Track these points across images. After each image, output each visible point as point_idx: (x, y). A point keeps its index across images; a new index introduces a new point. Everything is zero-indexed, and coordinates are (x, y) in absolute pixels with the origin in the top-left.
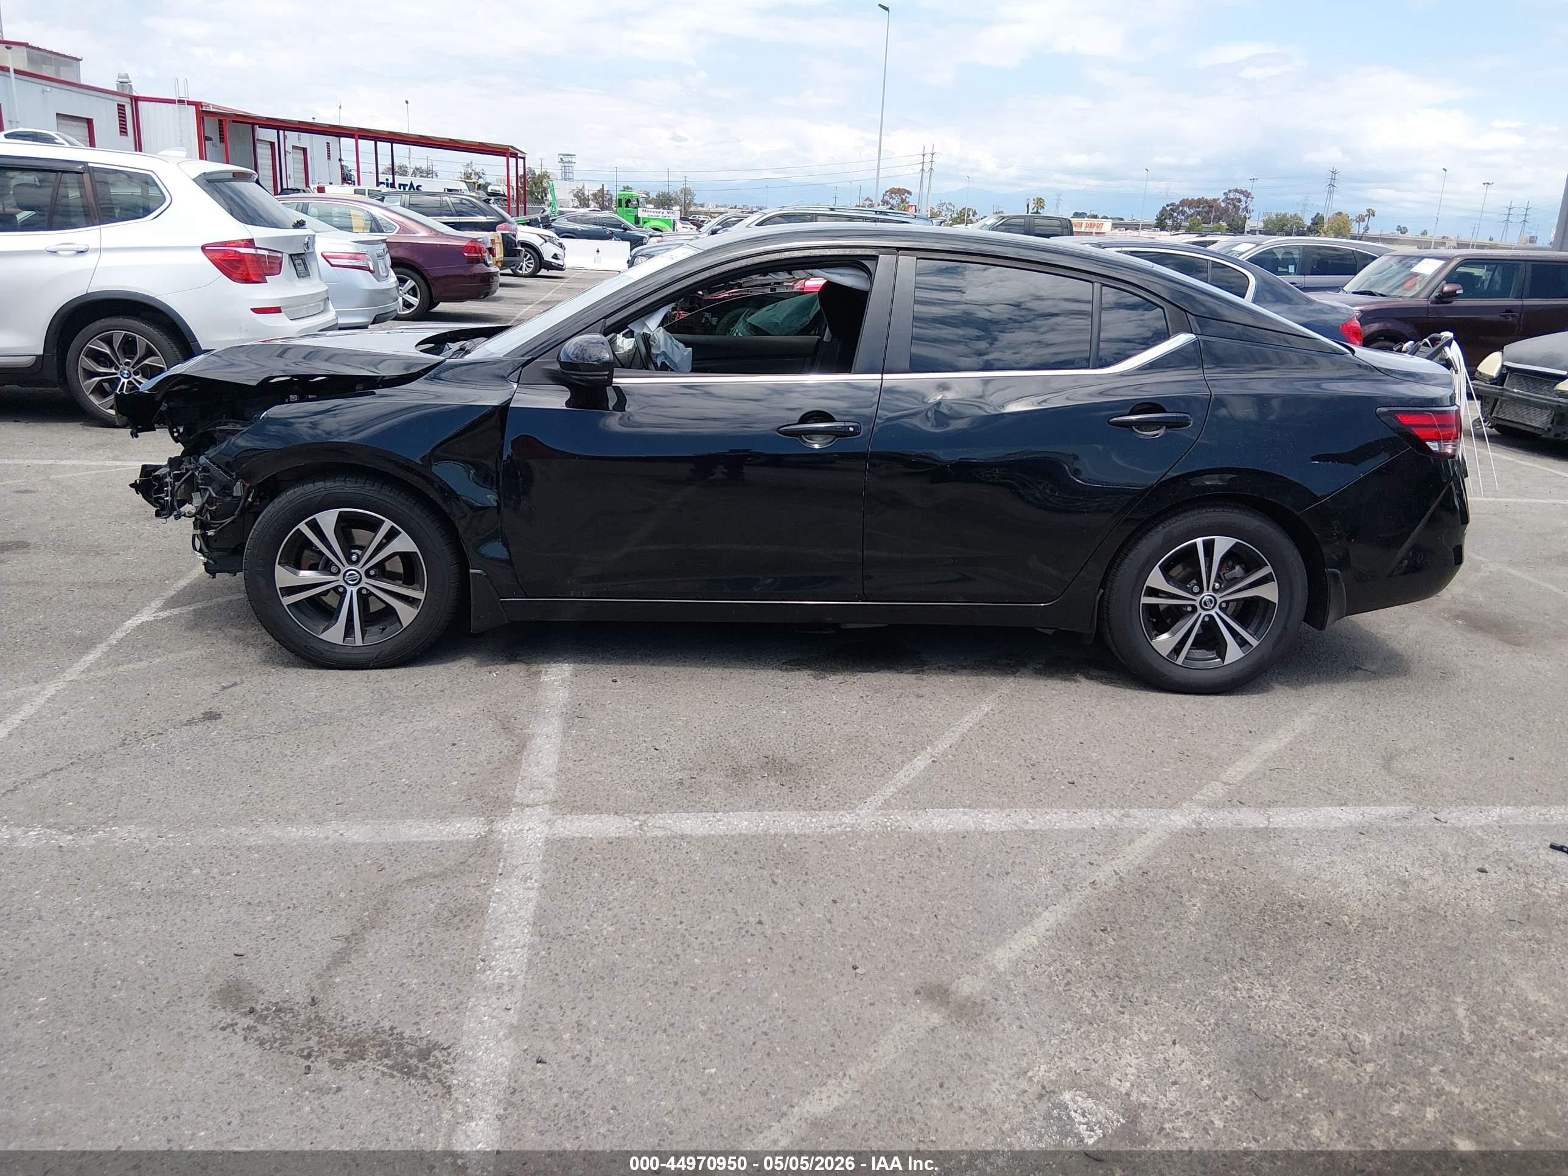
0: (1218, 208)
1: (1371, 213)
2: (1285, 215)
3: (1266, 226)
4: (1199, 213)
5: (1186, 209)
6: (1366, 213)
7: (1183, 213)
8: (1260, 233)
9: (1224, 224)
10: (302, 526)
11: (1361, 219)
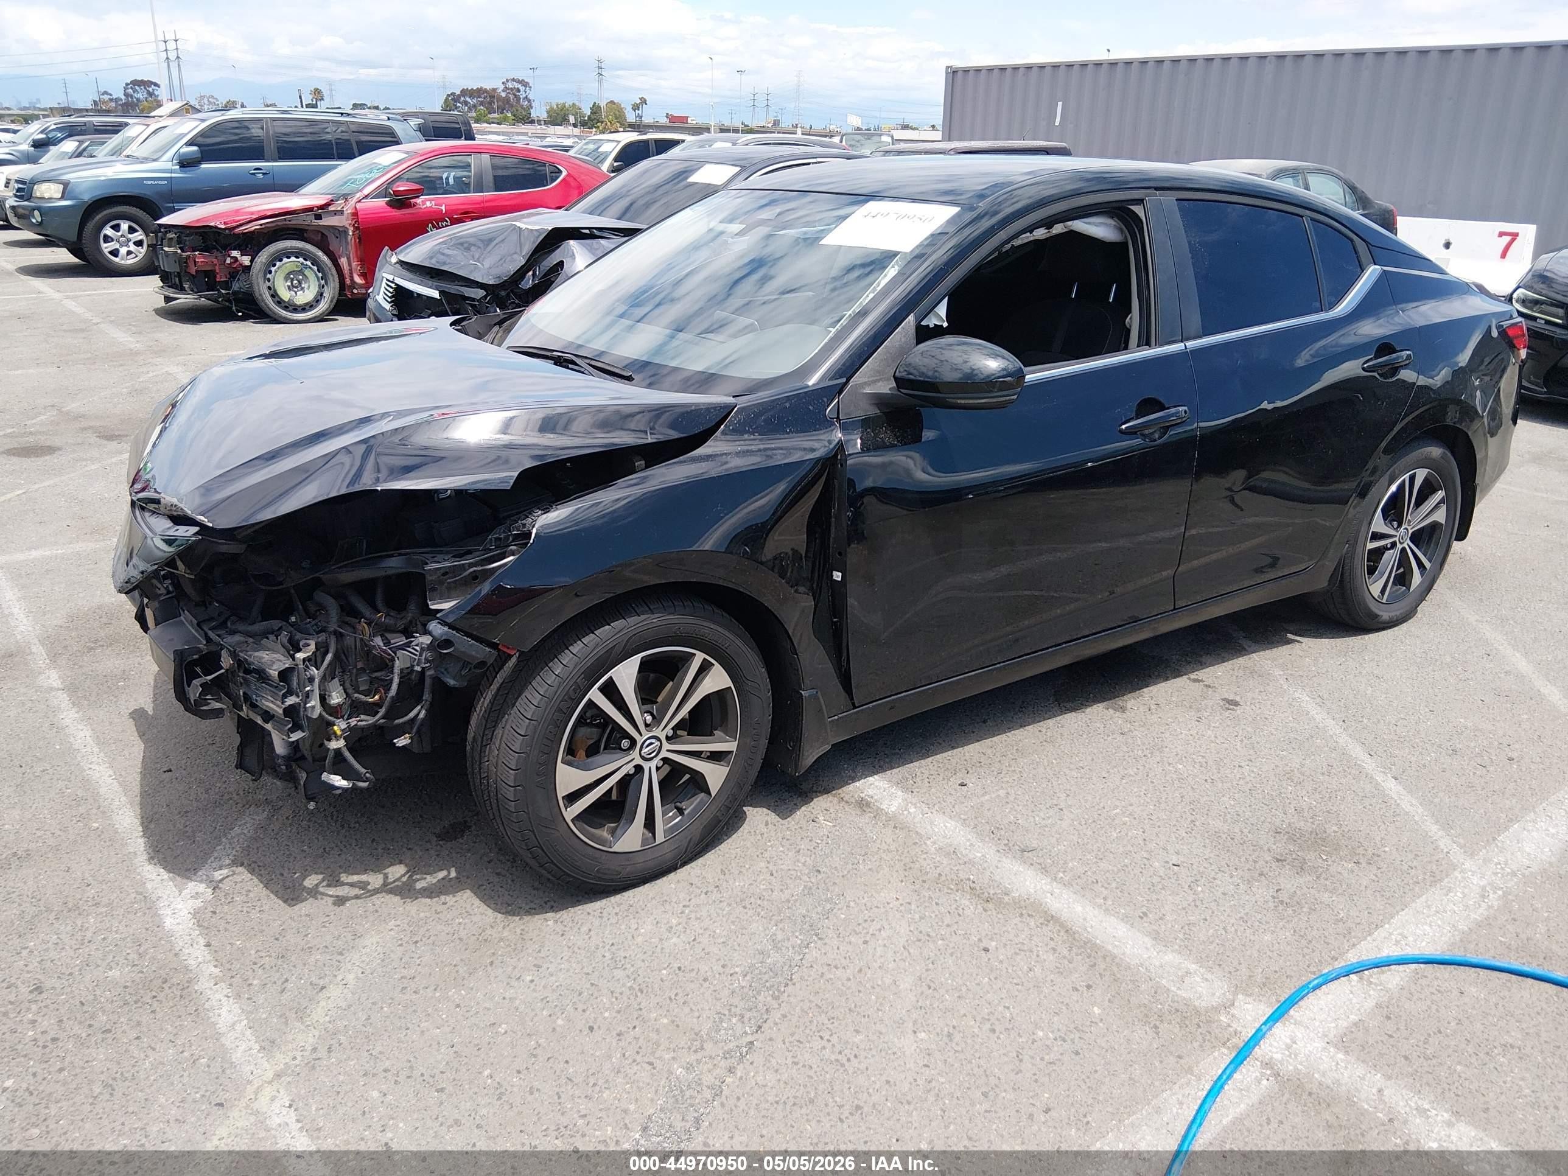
0: (500, 98)
1: (644, 101)
2: (564, 105)
3: (550, 116)
4: (482, 103)
5: (468, 99)
6: (638, 101)
7: (466, 103)
8: (546, 122)
9: (509, 115)
10: (595, 695)
11: (636, 107)
